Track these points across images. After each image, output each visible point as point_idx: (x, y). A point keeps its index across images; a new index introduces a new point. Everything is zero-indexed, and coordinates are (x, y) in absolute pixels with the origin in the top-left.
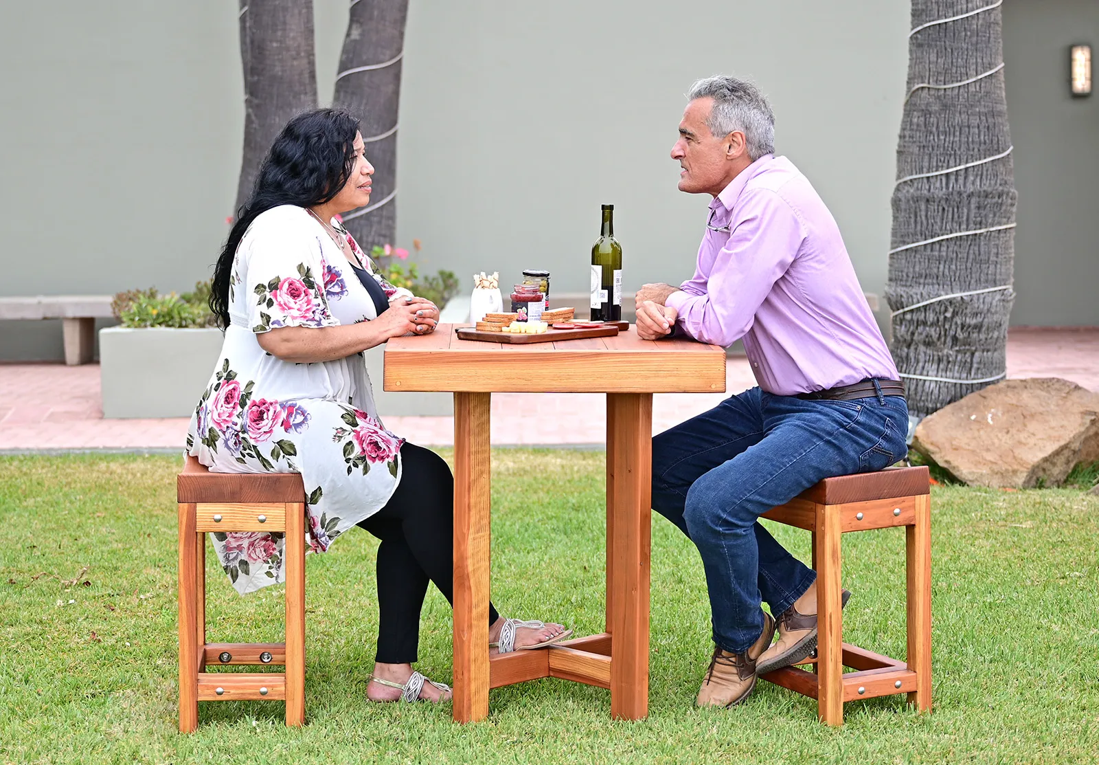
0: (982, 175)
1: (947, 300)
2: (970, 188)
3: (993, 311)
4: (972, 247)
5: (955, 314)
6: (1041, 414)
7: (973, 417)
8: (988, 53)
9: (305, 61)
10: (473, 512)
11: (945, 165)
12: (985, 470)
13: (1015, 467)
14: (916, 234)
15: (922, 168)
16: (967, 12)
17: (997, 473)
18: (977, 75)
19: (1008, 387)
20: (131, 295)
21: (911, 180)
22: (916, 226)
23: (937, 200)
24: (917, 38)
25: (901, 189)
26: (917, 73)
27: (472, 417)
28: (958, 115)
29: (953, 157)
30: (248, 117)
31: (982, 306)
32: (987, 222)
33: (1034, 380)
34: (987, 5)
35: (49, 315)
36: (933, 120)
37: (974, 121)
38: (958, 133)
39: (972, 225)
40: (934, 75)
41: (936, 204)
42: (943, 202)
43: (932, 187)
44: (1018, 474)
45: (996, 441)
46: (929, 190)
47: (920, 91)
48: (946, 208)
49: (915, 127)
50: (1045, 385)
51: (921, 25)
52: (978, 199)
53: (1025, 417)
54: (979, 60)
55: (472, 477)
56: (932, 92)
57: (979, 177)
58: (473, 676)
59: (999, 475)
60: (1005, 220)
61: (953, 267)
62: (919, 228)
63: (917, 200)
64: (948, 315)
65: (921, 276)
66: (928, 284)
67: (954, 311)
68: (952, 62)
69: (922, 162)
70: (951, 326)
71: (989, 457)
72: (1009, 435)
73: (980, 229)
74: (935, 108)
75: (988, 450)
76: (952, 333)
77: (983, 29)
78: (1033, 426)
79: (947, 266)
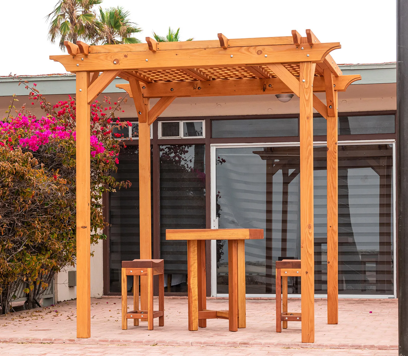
10: (192, 272)
27: (191, 248)
55: (192, 264)
58: (193, 315)
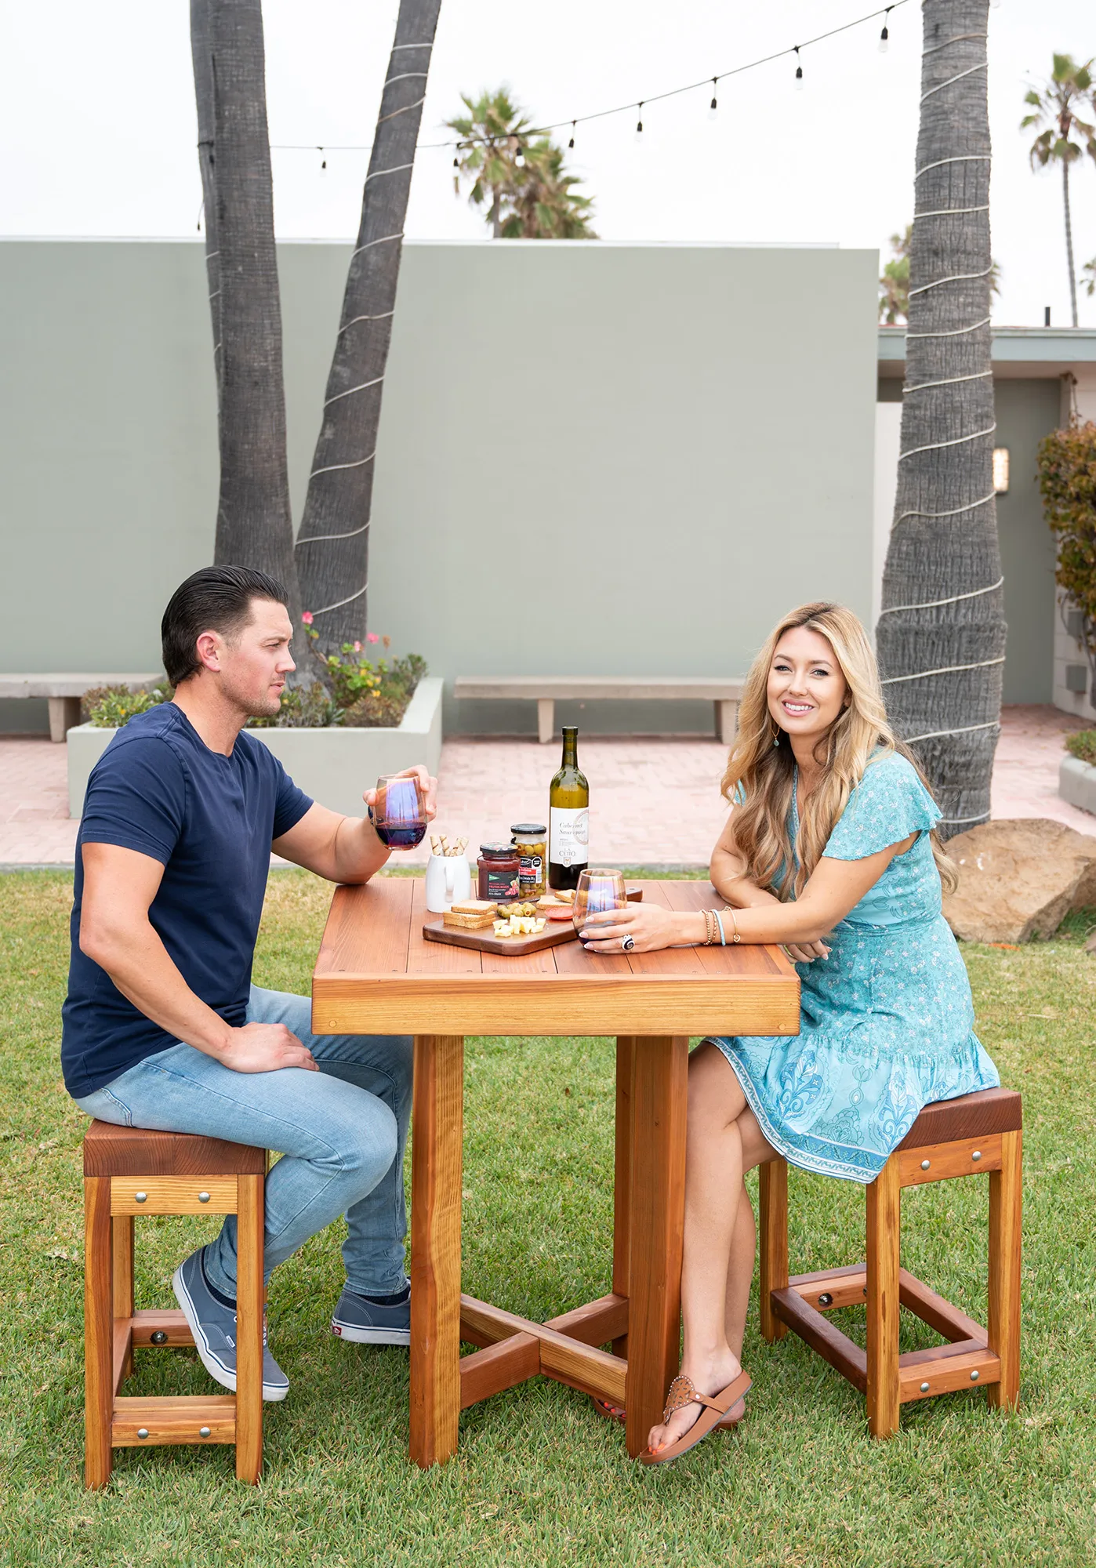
0: (974, 608)
1: (935, 738)
2: (961, 622)
3: (982, 748)
4: (962, 682)
5: (943, 752)
6: (1033, 859)
7: (962, 862)
8: (982, 480)
9: (276, 463)
10: (439, 1181)
11: (936, 596)
12: (978, 923)
13: (1011, 920)
14: (903, 668)
15: (911, 599)
16: (961, 437)
17: (991, 927)
18: (970, 504)
19: (997, 828)
20: (102, 692)
21: (899, 611)
22: (903, 659)
23: (927, 633)
24: (907, 463)
25: (887, 619)
26: (906, 499)
27: (439, 1053)
28: (950, 544)
29: (943, 589)
30: (220, 516)
31: (970, 744)
32: (978, 656)
33: (1024, 821)
34: (982, 430)
35: (35, 694)
36: (924, 549)
37: (967, 551)
38: (949, 564)
39: (962, 660)
40: (925, 502)
41: (925, 638)
42: (933, 636)
43: (921, 619)
44: (1014, 927)
45: (988, 889)
46: (919, 622)
47: (910, 519)
48: (936, 642)
49: (904, 556)
50: (1035, 827)
51: (912, 449)
52: (969, 633)
53: (1016, 862)
54: (973, 488)
55: (438, 1134)
56: (923, 520)
57: (970, 610)
58: (437, 1399)
59: (993, 929)
60: (996, 654)
61: (943, 703)
62: (906, 661)
63: (905, 632)
64: (937, 753)
65: (908, 711)
66: (916, 720)
67: (942, 749)
68: (945, 490)
69: (912, 592)
70: (938, 764)
71: (983, 907)
72: (1002, 882)
73: (971, 664)
74: (926, 536)
75: (980, 900)
76: (939, 771)
77: (977, 455)
78: (1025, 873)
79: (936, 702)
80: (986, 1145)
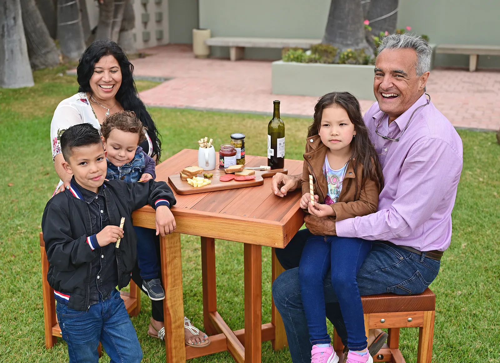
80: (415, 316)
